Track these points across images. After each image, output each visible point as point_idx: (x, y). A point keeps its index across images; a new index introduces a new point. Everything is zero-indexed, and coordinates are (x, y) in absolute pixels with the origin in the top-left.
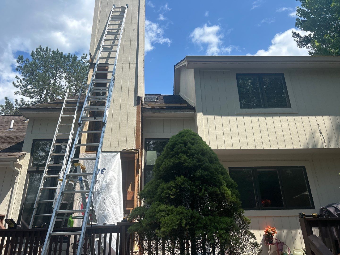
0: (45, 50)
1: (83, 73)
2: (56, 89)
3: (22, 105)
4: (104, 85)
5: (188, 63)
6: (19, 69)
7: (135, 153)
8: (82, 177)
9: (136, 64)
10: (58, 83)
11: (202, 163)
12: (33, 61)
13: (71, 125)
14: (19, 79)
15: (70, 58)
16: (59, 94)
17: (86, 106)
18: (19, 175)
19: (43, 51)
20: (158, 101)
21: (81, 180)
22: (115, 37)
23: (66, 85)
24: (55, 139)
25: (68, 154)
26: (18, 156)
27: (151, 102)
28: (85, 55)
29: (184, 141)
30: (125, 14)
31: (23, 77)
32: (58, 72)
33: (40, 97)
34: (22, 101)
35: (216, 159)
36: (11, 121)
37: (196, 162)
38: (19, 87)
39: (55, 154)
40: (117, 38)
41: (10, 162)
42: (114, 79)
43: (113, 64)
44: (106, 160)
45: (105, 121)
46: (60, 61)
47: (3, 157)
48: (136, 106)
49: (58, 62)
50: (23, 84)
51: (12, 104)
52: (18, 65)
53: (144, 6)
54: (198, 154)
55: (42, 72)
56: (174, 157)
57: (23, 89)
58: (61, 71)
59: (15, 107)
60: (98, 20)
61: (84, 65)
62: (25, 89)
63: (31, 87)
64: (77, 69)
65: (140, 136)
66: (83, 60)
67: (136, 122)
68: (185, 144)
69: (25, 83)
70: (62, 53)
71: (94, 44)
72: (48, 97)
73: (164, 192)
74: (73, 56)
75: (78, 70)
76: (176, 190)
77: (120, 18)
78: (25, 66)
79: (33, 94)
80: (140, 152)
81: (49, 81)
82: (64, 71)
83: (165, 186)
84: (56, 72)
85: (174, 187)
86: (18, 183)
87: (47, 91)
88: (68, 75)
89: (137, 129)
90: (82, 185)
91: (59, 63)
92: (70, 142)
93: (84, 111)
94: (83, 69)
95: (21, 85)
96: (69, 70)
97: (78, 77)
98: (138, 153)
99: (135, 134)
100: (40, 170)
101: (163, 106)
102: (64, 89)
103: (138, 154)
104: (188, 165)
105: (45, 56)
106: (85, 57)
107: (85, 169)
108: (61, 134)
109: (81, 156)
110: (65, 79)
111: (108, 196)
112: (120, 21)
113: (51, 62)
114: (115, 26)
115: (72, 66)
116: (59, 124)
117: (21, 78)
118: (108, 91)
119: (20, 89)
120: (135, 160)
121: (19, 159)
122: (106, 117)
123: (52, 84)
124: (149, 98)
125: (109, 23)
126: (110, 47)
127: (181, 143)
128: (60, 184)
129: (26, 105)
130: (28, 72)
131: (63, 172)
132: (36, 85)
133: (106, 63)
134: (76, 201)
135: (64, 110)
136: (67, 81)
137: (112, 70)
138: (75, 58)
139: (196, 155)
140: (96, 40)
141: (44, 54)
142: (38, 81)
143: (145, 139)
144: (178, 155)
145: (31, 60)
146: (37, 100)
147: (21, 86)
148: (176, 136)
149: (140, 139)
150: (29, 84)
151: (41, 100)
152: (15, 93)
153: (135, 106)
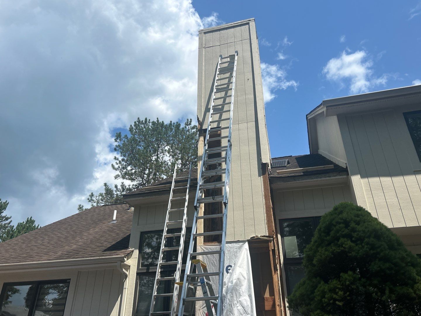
0: (144, 122)
1: (189, 142)
2: (159, 166)
3: (123, 191)
4: (219, 155)
5: (327, 110)
6: (118, 148)
7: (268, 242)
8: (203, 278)
9: (255, 121)
10: (161, 159)
11: (379, 250)
12: (131, 137)
13: (184, 210)
14: (118, 159)
15: (172, 127)
16: (162, 172)
17: (201, 184)
18: (128, 278)
19: (142, 123)
20: (289, 166)
21: (202, 282)
22: (226, 94)
23: (170, 160)
24: (166, 229)
25: (183, 248)
26: (125, 255)
27: (281, 168)
28: (189, 120)
29: (343, 220)
30: (236, 64)
31: (122, 158)
32: (160, 146)
33: (141, 178)
34: (123, 185)
35: (399, 244)
36: (114, 212)
37: (368, 249)
38: (118, 169)
39: (167, 249)
40: (228, 95)
41: (117, 262)
42: (231, 145)
43: (228, 128)
44: (230, 253)
45: (227, 201)
46: (161, 133)
47: (109, 257)
48: (262, 177)
49: (159, 133)
50: (122, 165)
51: (112, 191)
52: (116, 144)
53: (257, 48)
54: (369, 237)
55: (143, 148)
56: (332, 244)
57: (123, 171)
58: (163, 144)
59: (115, 193)
60: (203, 77)
61: (189, 133)
62: (125, 170)
63: (131, 167)
64: (181, 138)
65: (273, 216)
66: (187, 127)
67: (263, 197)
68: (346, 223)
69: (125, 164)
70: (163, 122)
71: (201, 106)
72: (151, 177)
73: (326, 296)
74: (176, 124)
75: (182, 140)
76: (345, 293)
77: (229, 69)
78: (124, 144)
79: (134, 176)
80: (275, 240)
81: (151, 158)
82: (167, 144)
83: (326, 287)
84: (158, 146)
85: (340, 289)
86: (127, 289)
87: (149, 170)
88: (172, 147)
89: (266, 208)
90: (206, 290)
91: (161, 135)
92: (183, 232)
93: (199, 190)
94: (188, 137)
95: (121, 166)
96: (172, 142)
97: (184, 148)
98: (272, 241)
99: (265, 215)
100: (150, 271)
101: (298, 171)
102: (167, 165)
103: (272, 243)
104: (356, 254)
105: (144, 129)
106: (189, 122)
107: (206, 267)
108: (173, 222)
109: (199, 250)
110: (169, 153)
111: (236, 302)
112: (229, 73)
113: (152, 135)
114: (225, 80)
115: (175, 136)
116: (169, 210)
117: (120, 158)
118: (226, 161)
119: (120, 172)
120: (270, 251)
121: (126, 259)
122: (227, 195)
123: (154, 161)
124: (277, 162)
125: (217, 78)
126: (220, 107)
127: (340, 223)
128: (176, 288)
129: (128, 189)
130: (127, 150)
131: (178, 273)
132: (137, 164)
133: (218, 127)
134: (198, 312)
135: (174, 191)
136: (170, 155)
137: (227, 134)
138: (178, 125)
139: (366, 240)
140: (203, 101)
141: (143, 126)
142: (139, 160)
143: (280, 220)
144: (339, 241)
145: (130, 136)
146: (138, 182)
147: (121, 168)
148: (331, 214)
149: (273, 220)
150: (129, 165)
151: (143, 182)
152: (115, 177)
153: (259, 176)
